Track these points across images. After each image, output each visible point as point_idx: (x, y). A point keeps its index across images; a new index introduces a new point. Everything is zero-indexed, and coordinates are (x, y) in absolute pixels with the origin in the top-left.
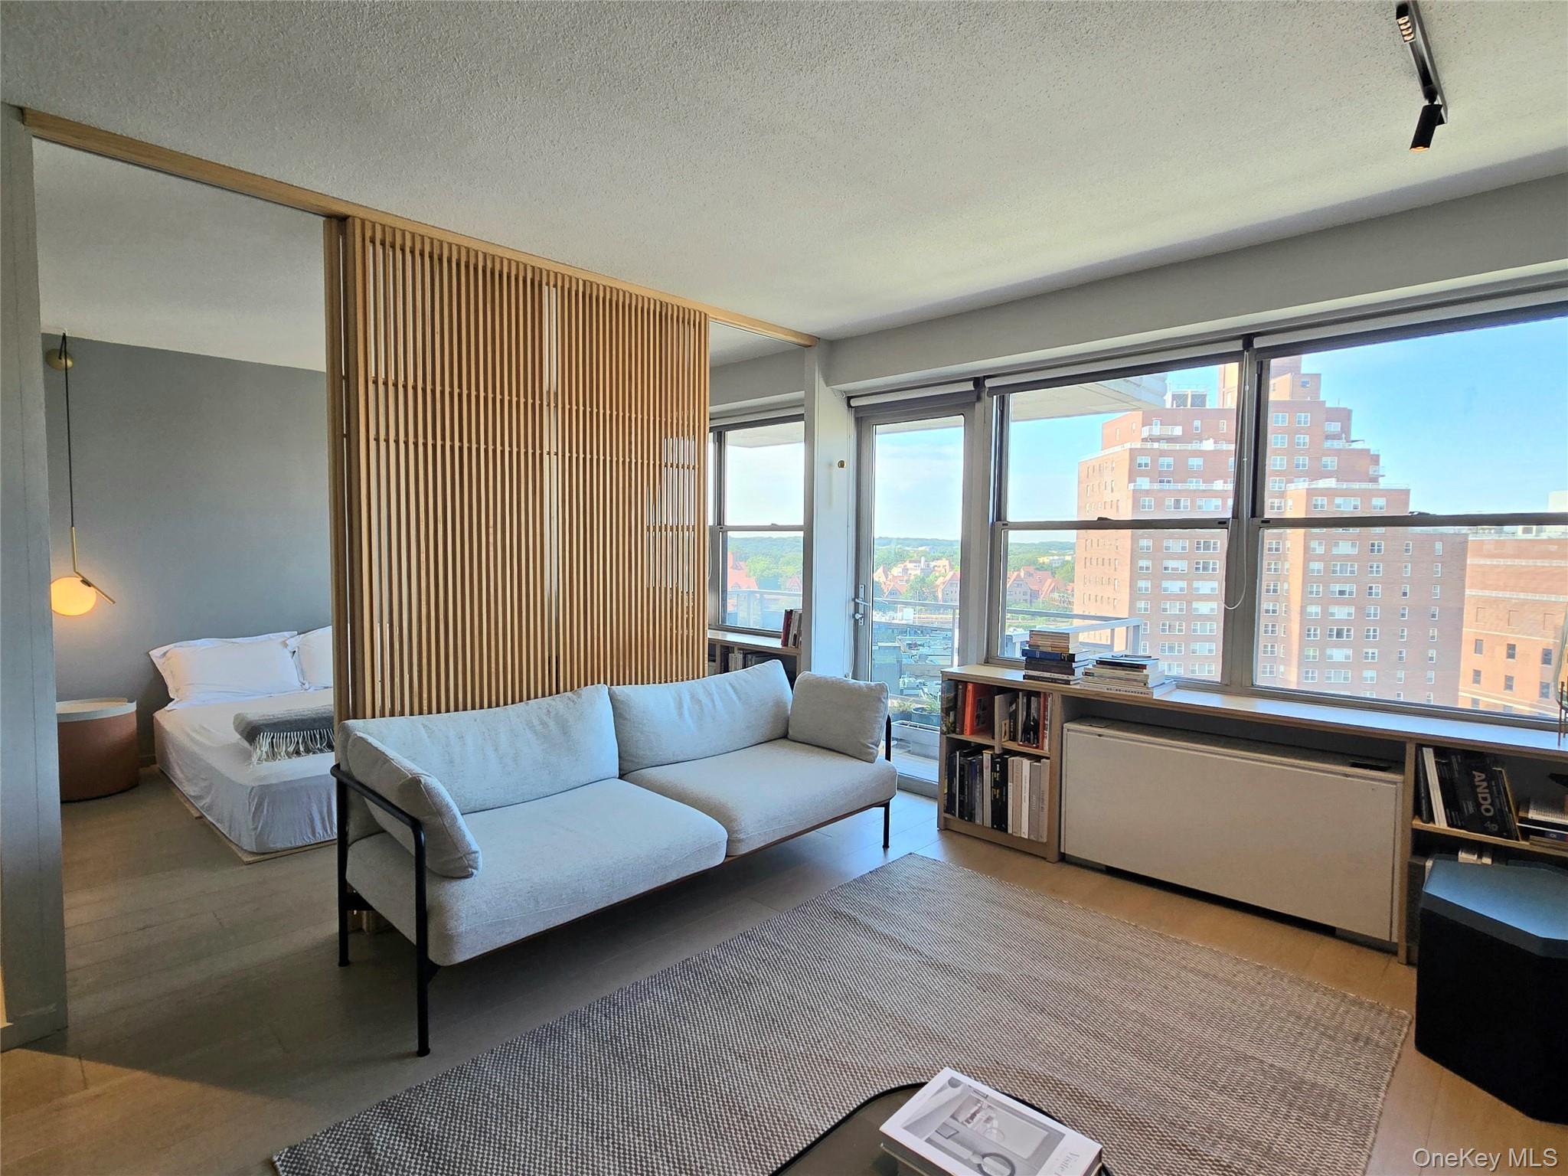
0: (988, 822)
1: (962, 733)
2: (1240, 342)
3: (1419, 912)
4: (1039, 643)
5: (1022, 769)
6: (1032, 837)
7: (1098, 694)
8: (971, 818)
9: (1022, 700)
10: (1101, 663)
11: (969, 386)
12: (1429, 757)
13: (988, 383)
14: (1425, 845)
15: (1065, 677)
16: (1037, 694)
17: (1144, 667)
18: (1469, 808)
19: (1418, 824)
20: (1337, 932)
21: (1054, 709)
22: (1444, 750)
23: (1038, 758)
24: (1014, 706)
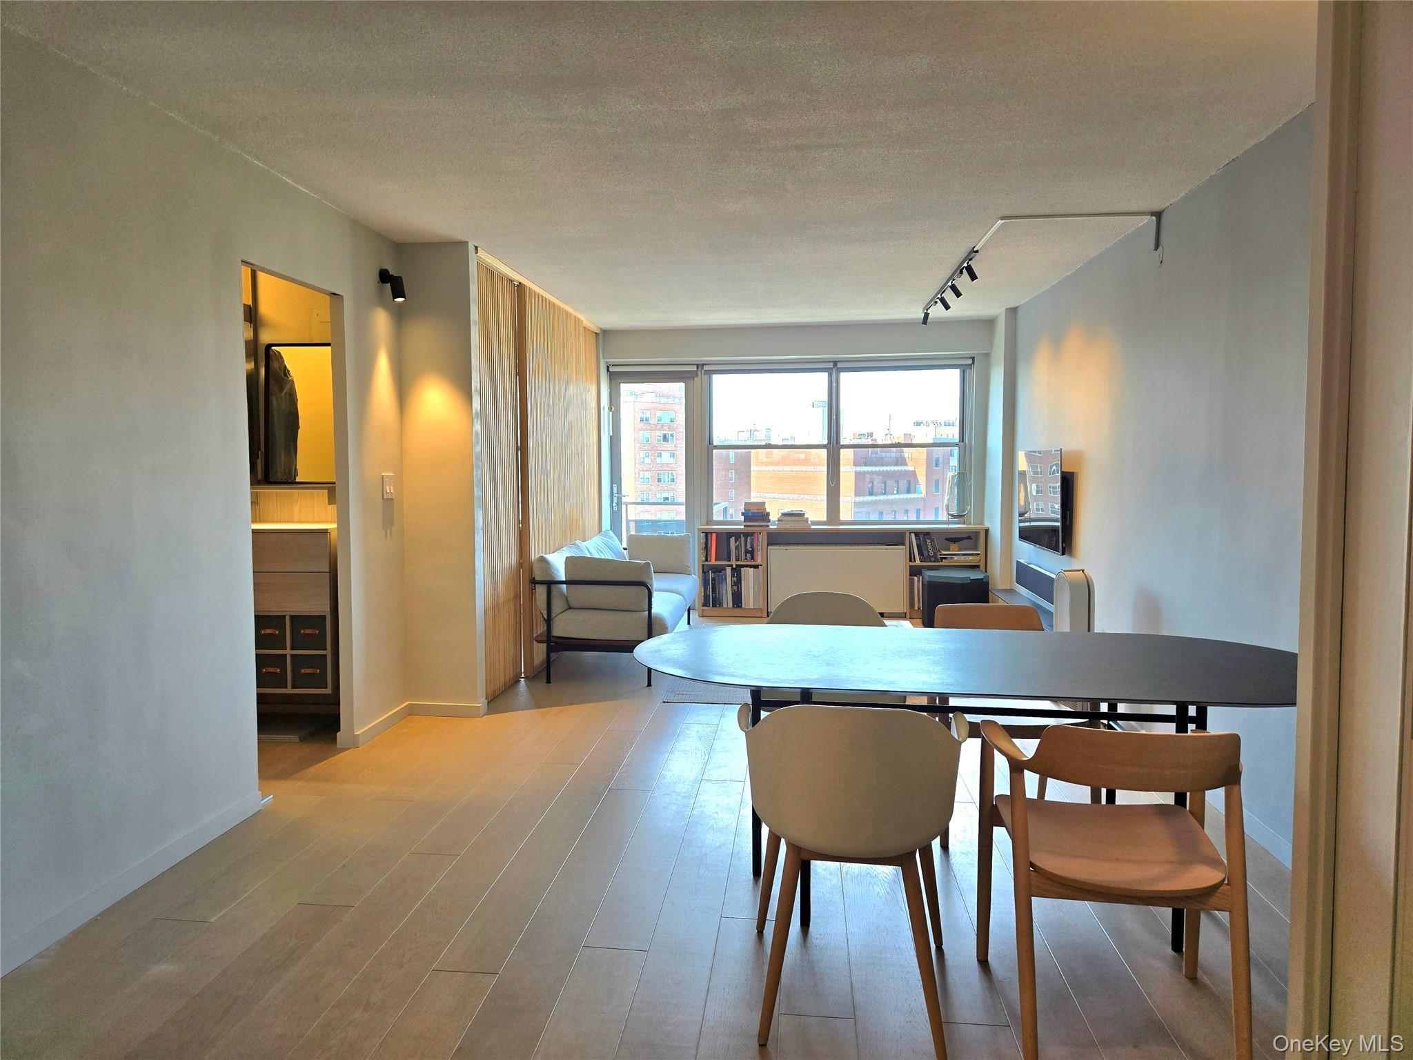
0: (730, 605)
1: (710, 561)
2: (832, 364)
3: (926, 583)
4: (751, 508)
5: (749, 574)
6: (756, 607)
7: (786, 529)
8: (721, 605)
9: (743, 539)
10: (783, 514)
11: (694, 368)
12: (913, 535)
13: (706, 368)
14: (915, 571)
15: (766, 524)
16: (752, 534)
17: (804, 514)
18: (926, 553)
19: (911, 564)
20: (885, 615)
21: (762, 540)
22: (917, 534)
23: (756, 567)
24: (738, 543)
